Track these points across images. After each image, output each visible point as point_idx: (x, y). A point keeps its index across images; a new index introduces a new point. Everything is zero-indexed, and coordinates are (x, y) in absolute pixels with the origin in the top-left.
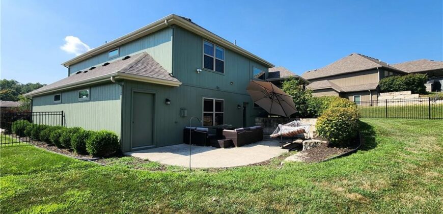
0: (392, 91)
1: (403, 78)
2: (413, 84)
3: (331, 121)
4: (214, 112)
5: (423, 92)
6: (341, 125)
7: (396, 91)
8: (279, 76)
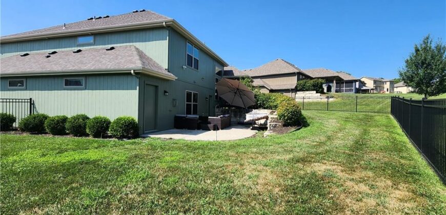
0: (304, 91)
1: (312, 81)
2: (317, 86)
3: (288, 110)
4: (192, 103)
5: (322, 92)
6: (294, 112)
7: (307, 90)
8: (233, 74)
